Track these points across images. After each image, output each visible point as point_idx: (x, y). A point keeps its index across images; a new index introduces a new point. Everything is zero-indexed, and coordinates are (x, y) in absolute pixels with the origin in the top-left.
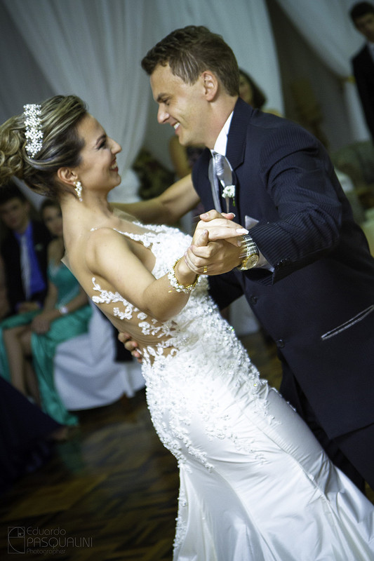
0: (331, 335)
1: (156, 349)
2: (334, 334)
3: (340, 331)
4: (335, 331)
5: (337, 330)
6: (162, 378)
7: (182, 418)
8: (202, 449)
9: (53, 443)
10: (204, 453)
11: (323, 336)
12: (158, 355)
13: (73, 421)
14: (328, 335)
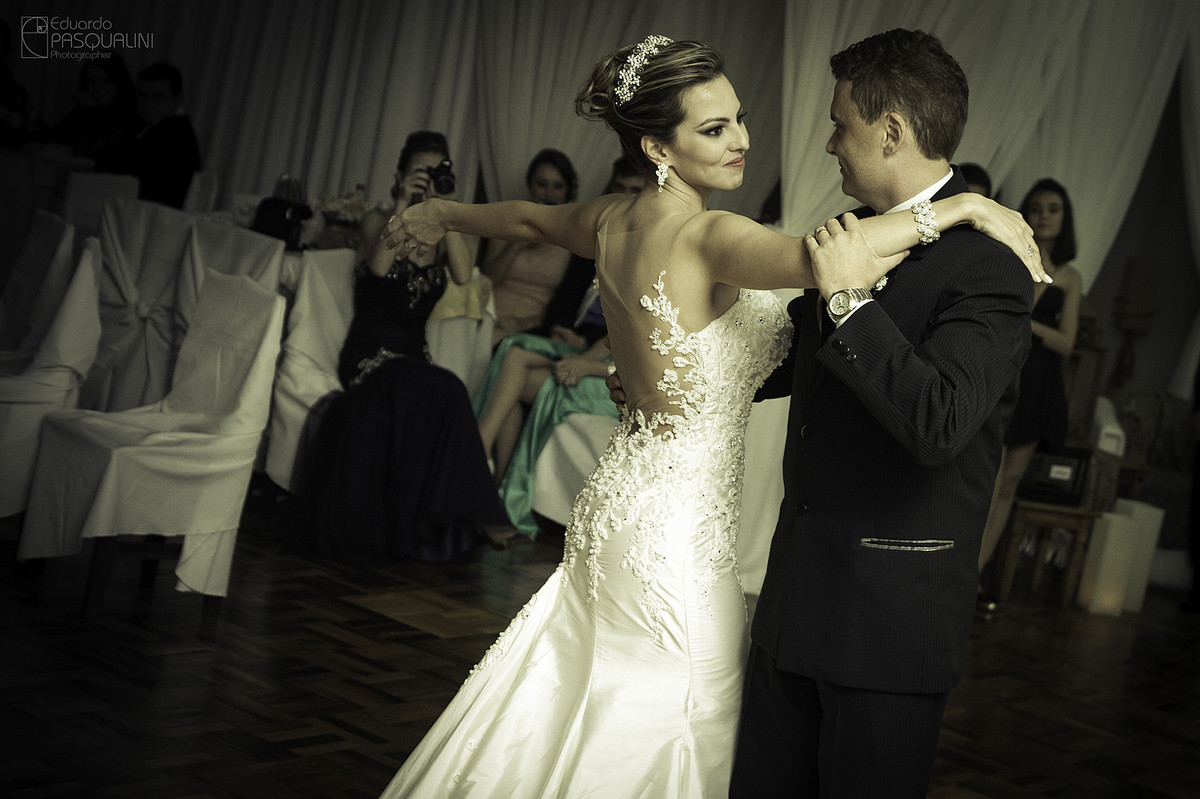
0: (876, 546)
1: (649, 419)
2: (881, 547)
3: (892, 548)
4: (885, 543)
5: (889, 544)
6: (630, 458)
7: (613, 517)
8: (605, 568)
9: (484, 540)
10: (602, 575)
11: (864, 540)
12: (647, 428)
13: (532, 529)
14: (872, 542)
